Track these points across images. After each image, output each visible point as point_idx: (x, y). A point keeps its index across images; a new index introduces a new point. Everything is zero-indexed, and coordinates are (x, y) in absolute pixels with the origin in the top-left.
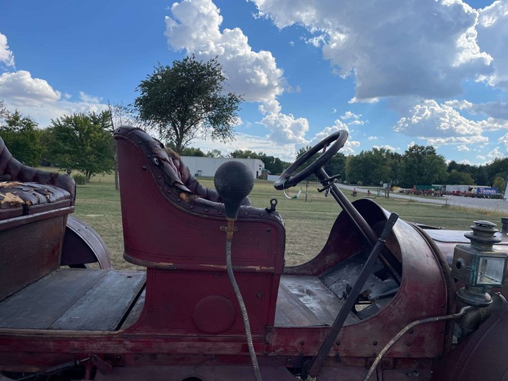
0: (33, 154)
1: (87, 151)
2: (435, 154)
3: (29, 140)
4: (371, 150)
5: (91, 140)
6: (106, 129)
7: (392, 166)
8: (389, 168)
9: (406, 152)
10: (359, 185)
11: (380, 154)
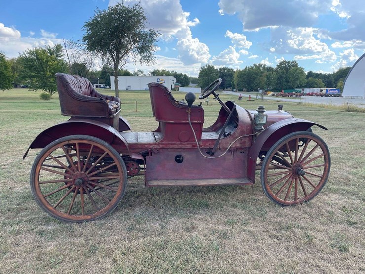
0: (8, 79)
1: (47, 75)
2: (297, 66)
3: (4, 69)
5: (50, 67)
6: (59, 58)
7: (267, 77)
8: (265, 78)
9: (277, 65)
10: (244, 91)
11: (259, 68)
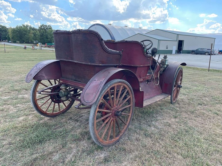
2: (52, 29)
4: (22, 25)
7: (34, 34)
8: (32, 35)
9: (39, 27)
10: (18, 43)
11: (27, 27)
